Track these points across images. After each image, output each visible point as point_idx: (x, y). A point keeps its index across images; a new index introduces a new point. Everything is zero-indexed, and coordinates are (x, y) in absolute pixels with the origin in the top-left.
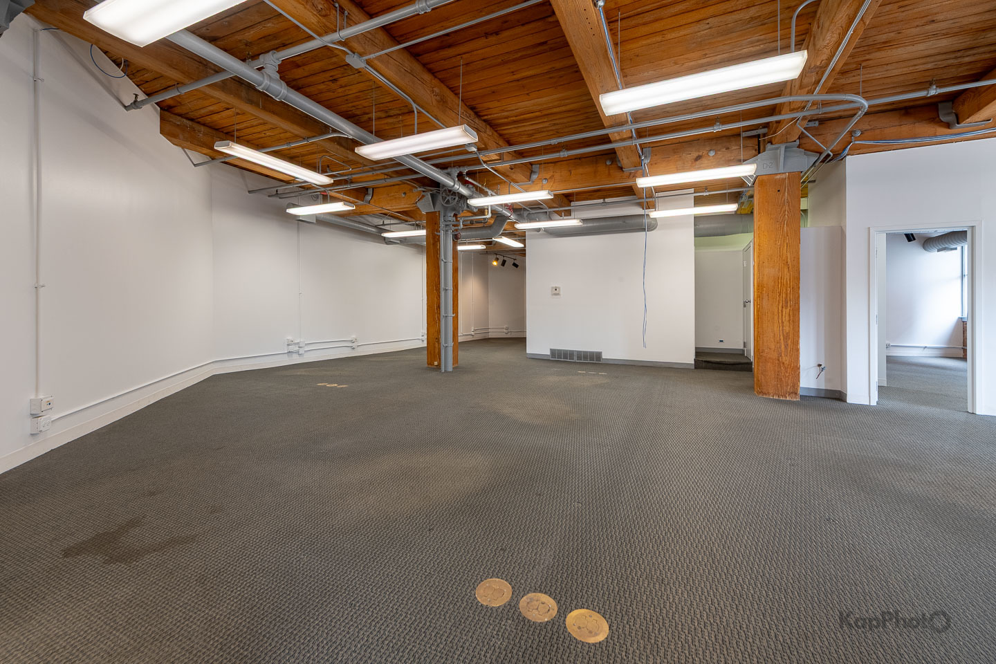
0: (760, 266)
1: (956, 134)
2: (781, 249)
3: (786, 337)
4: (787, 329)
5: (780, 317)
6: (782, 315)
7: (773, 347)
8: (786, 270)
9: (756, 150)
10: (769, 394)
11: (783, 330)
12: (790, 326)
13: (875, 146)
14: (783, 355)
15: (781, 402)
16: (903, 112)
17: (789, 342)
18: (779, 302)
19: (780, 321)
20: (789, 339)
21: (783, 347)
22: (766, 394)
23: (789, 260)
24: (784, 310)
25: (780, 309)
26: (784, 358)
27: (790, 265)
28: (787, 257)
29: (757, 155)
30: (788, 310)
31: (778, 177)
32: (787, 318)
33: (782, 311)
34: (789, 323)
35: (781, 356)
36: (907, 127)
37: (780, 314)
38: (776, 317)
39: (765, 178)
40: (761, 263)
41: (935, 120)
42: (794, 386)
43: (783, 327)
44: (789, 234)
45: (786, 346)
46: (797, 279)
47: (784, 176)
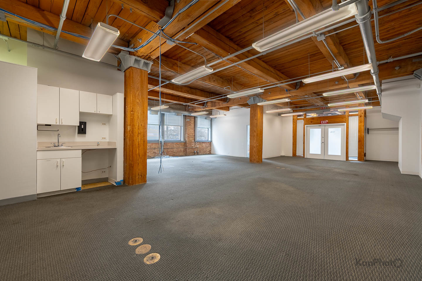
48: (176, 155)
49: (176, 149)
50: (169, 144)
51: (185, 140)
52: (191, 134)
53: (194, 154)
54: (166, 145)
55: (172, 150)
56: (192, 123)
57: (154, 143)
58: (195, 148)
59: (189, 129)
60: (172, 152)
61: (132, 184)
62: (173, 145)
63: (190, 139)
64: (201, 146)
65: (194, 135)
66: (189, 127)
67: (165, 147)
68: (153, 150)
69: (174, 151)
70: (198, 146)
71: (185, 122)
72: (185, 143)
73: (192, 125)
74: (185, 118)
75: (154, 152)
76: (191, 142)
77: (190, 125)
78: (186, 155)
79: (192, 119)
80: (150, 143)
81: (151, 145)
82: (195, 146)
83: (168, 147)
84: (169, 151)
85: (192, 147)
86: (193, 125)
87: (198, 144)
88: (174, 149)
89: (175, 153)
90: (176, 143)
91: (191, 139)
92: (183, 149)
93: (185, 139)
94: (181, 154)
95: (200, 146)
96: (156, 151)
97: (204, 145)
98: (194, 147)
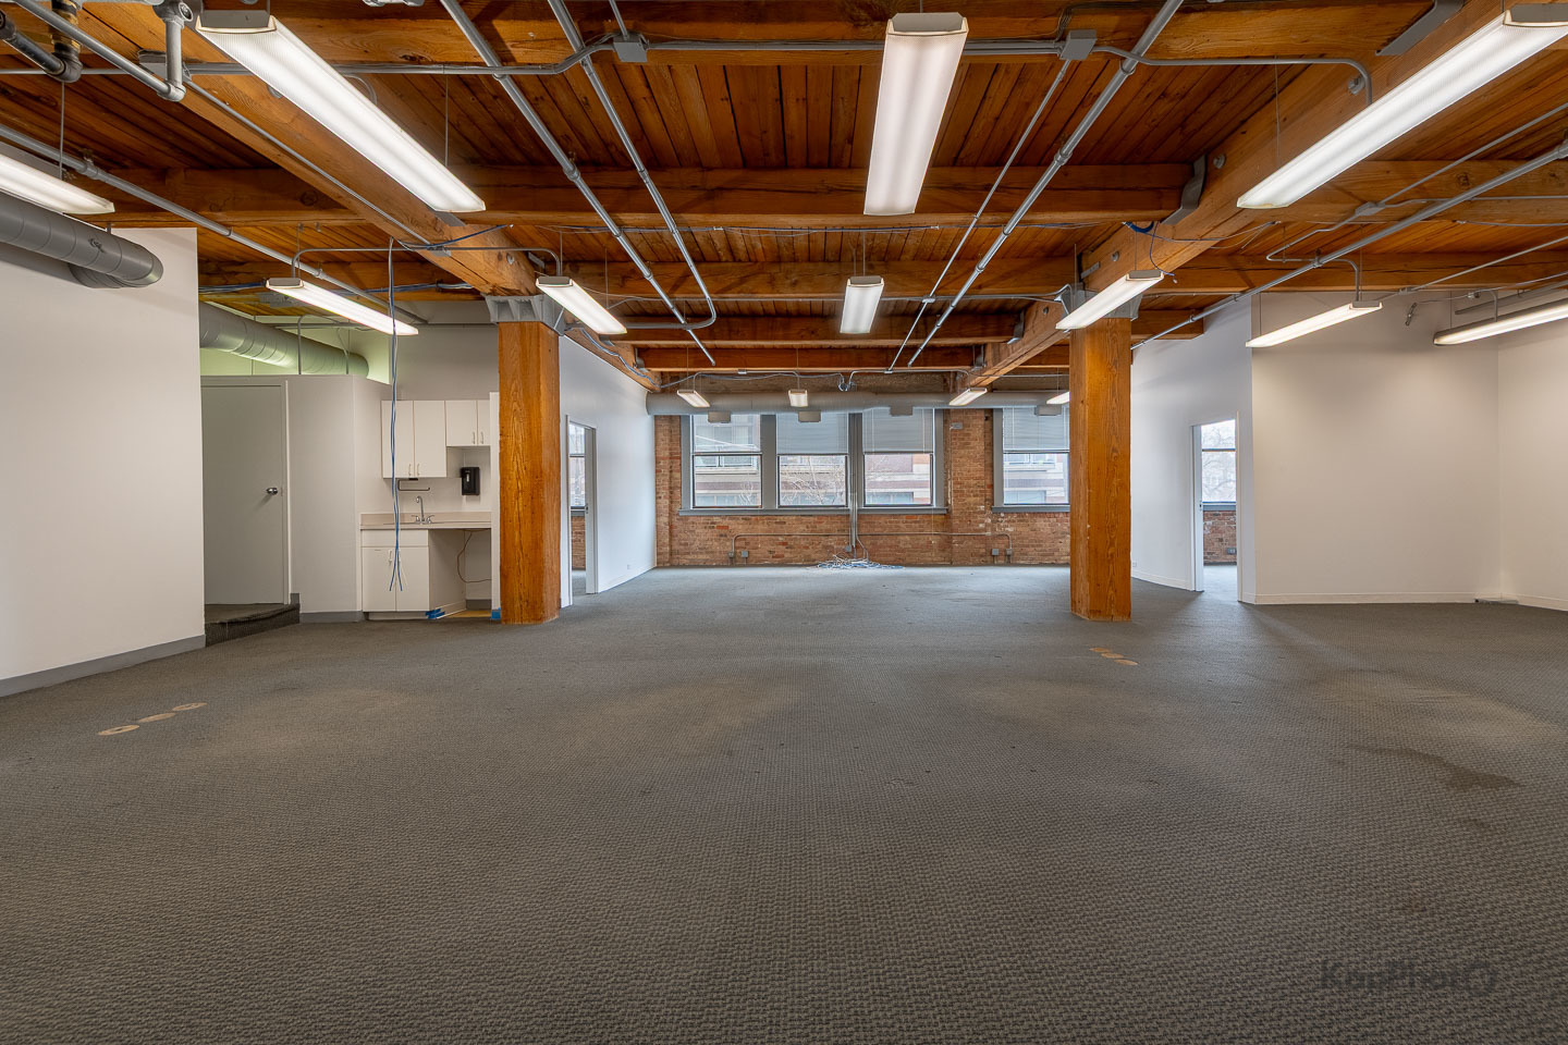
48: (908, 560)
49: (908, 538)
50: (881, 521)
51: (947, 504)
52: (973, 482)
53: (989, 559)
54: (867, 523)
55: (894, 543)
56: (973, 435)
57: (827, 516)
58: (994, 537)
59: (964, 460)
60: (890, 547)
61: (505, 621)
62: (898, 522)
64: (1027, 529)
65: (988, 482)
66: (962, 452)
67: (863, 531)
69: (902, 545)
70: (1010, 530)
71: (945, 436)
72: (948, 515)
73: (973, 443)
74: (945, 422)
75: (826, 547)
76: (970, 514)
77: (968, 444)
78: (951, 564)
79: (974, 422)
81: (815, 522)
82: (994, 530)
83: (877, 530)
84: (881, 546)
85: (976, 531)
86: (979, 447)
87: (1008, 522)
88: (901, 538)
89: (903, 551)
90: (908, 516)
91: (972, 499)
92: (937, 537)
93: (946, 499)
94: (929, 556)
95: (1020, 529)
96: (832, 542)
97: (1041, 523)
98: (989, 533)
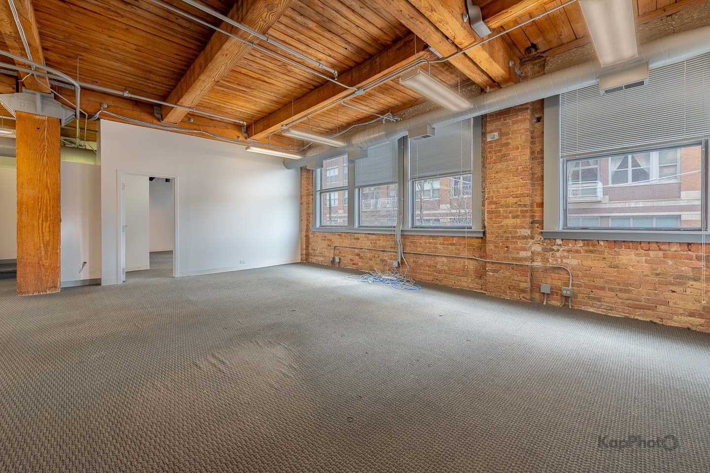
0: (20, 186)
1: (162, 126)
2: (41, 175)
3: (46, 245)
4: (47, 238)
5: (41, 228)
6: (42, 227)
7: (33, 253)
8: (46, 192)
9: (13, 88)
10: (28, 292)
11: (43, 240)
12: (50, 236)
13: (119, 118)
14: (43, 259)
15: (40, 296)
16: (134, 103)
17: (49, 249)
18: (39, 217)
19: (40, 232)
20: (49, 246)
21: (43, 252)
22: (26, 293)
23: (49, 185)
24: (44, 224)
25: (40, 222)
26: (44, 262)
27: (50, 189)
28: (47, 182)
29: (14, 93)
30: (48, 224)
31: (38, 117)
32: (47, 230)
33: (42, 224)
34: (49, 233)
35: (41, 260)
36: (137, 113)
37: (40, 227)
38: (36, 230)
39: (23, 114)
40: (19, 184)
41: (152, 114)
42: (53, 282)
43: (43, 236)
44: (49, 164)
45: (46, 252)
46: (57, 199)
47: (43, 118)
49: (444, 259)
50: (421, 241)
51: (484, 226)
52: (511, 201)
54: (412, 242)
55: (432, 263)
56: (513, 143)
58: (545, 270)
60: (429, 266)
62: (435, 244)
63: (505, 222)
64: (602, 264)
66: (499, 166)
67: (407, 250)
68: (381, 253)
69: (439, 266)
70: (573, 262)
72: (484, 238)
73: (515, 154)
76: (509, 239)
77: (505, 156)
79: (515, 128)
80: (374, 234)
81: (376, 240)
82: (545, 260)
83: (419, 250)
84: (421, 265)
85: (514, 259)
87: (569, 251)
88: (438, 259)
89: (440, 272)
90: (445, 238)
91: (510, 222)
92: (475, 263)
93: (483, 220)
95: (589, 263)
97: (628, 257)
98: (536, 264)
